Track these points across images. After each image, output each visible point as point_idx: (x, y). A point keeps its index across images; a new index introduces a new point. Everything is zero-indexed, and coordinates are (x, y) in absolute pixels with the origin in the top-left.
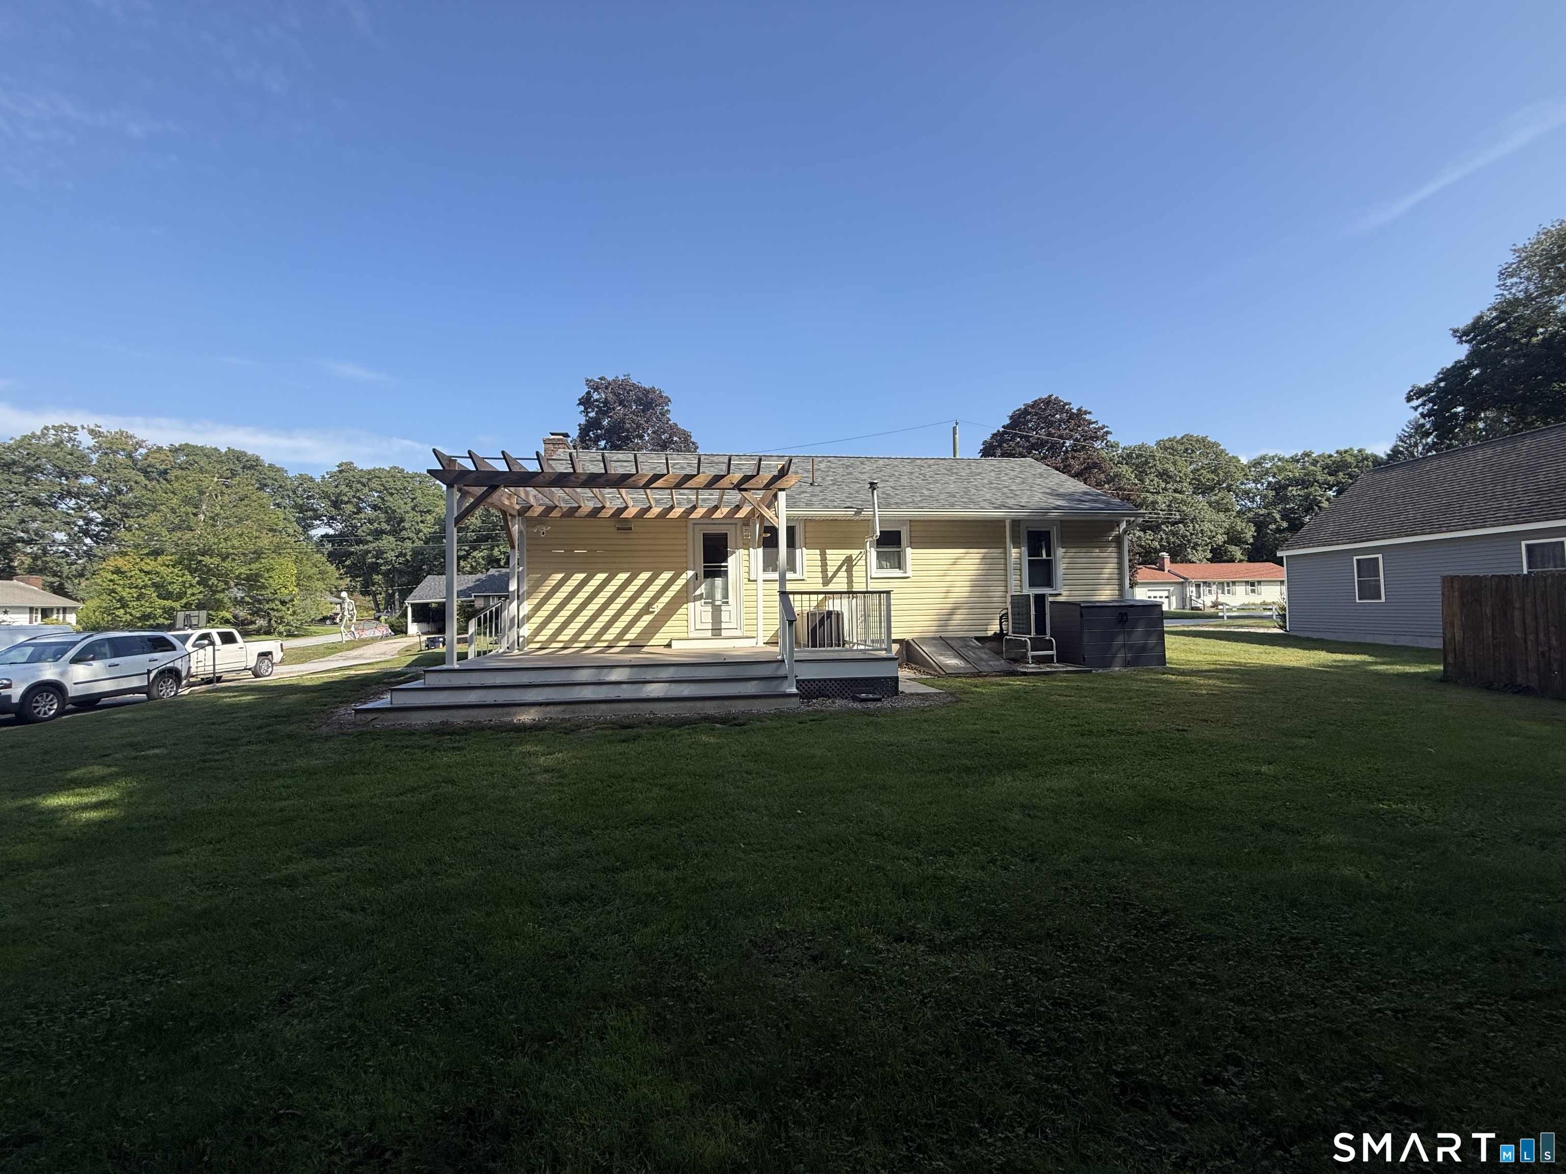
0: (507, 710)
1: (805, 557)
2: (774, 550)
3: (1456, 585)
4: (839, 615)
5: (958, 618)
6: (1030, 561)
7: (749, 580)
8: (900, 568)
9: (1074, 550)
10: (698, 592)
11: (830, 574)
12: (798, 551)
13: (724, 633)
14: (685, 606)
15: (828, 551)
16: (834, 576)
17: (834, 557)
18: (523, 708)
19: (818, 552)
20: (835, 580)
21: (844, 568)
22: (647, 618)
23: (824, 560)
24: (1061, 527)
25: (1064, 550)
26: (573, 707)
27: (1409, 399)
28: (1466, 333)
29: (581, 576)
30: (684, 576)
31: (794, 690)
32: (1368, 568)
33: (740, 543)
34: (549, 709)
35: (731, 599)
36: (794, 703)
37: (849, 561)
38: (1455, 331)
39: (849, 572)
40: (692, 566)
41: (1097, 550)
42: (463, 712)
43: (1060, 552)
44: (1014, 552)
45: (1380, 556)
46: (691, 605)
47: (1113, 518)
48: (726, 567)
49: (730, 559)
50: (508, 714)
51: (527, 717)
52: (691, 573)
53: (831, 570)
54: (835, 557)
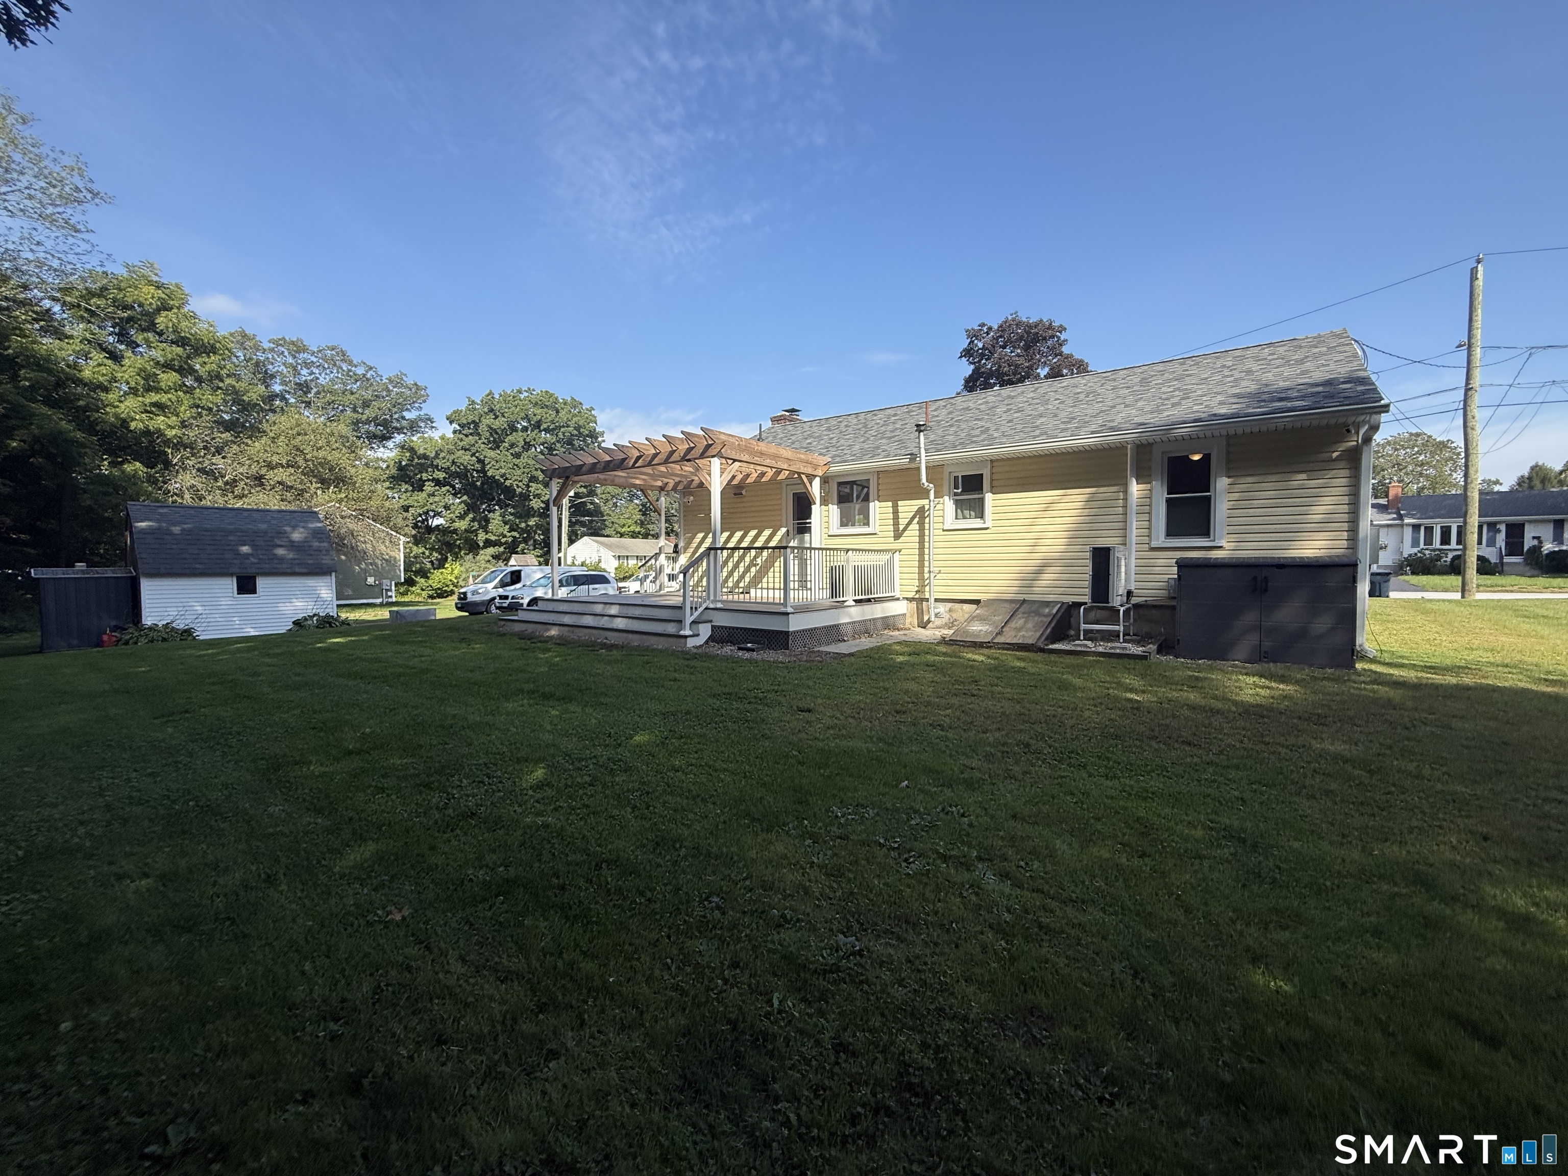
1: (878, 510)
5: (1048, 578)
6: (1168, 501)
7: (829, 535)
8: (983, 517)
9: (1250, 479)
12: (871, 505)
15: (900, 503)
16: (905, 529)
17: (906, 509)
19: (890, 504)
20: (906, 533)
22: (754, 570)
23: (896, 512)
24: (1228, 445)
25: (1230, 480)
33: (820, 503)
37: (921, 513)
39: (921, 524)
40: (785, 524)
41: (1304, 476)
43: (1221, 483)
44: (1136, 489)
47: (1342, 420)
48: (810, 523)
49: (814, 515)
52: (784, 530)
53: (903, 522)
54: (908, 508)
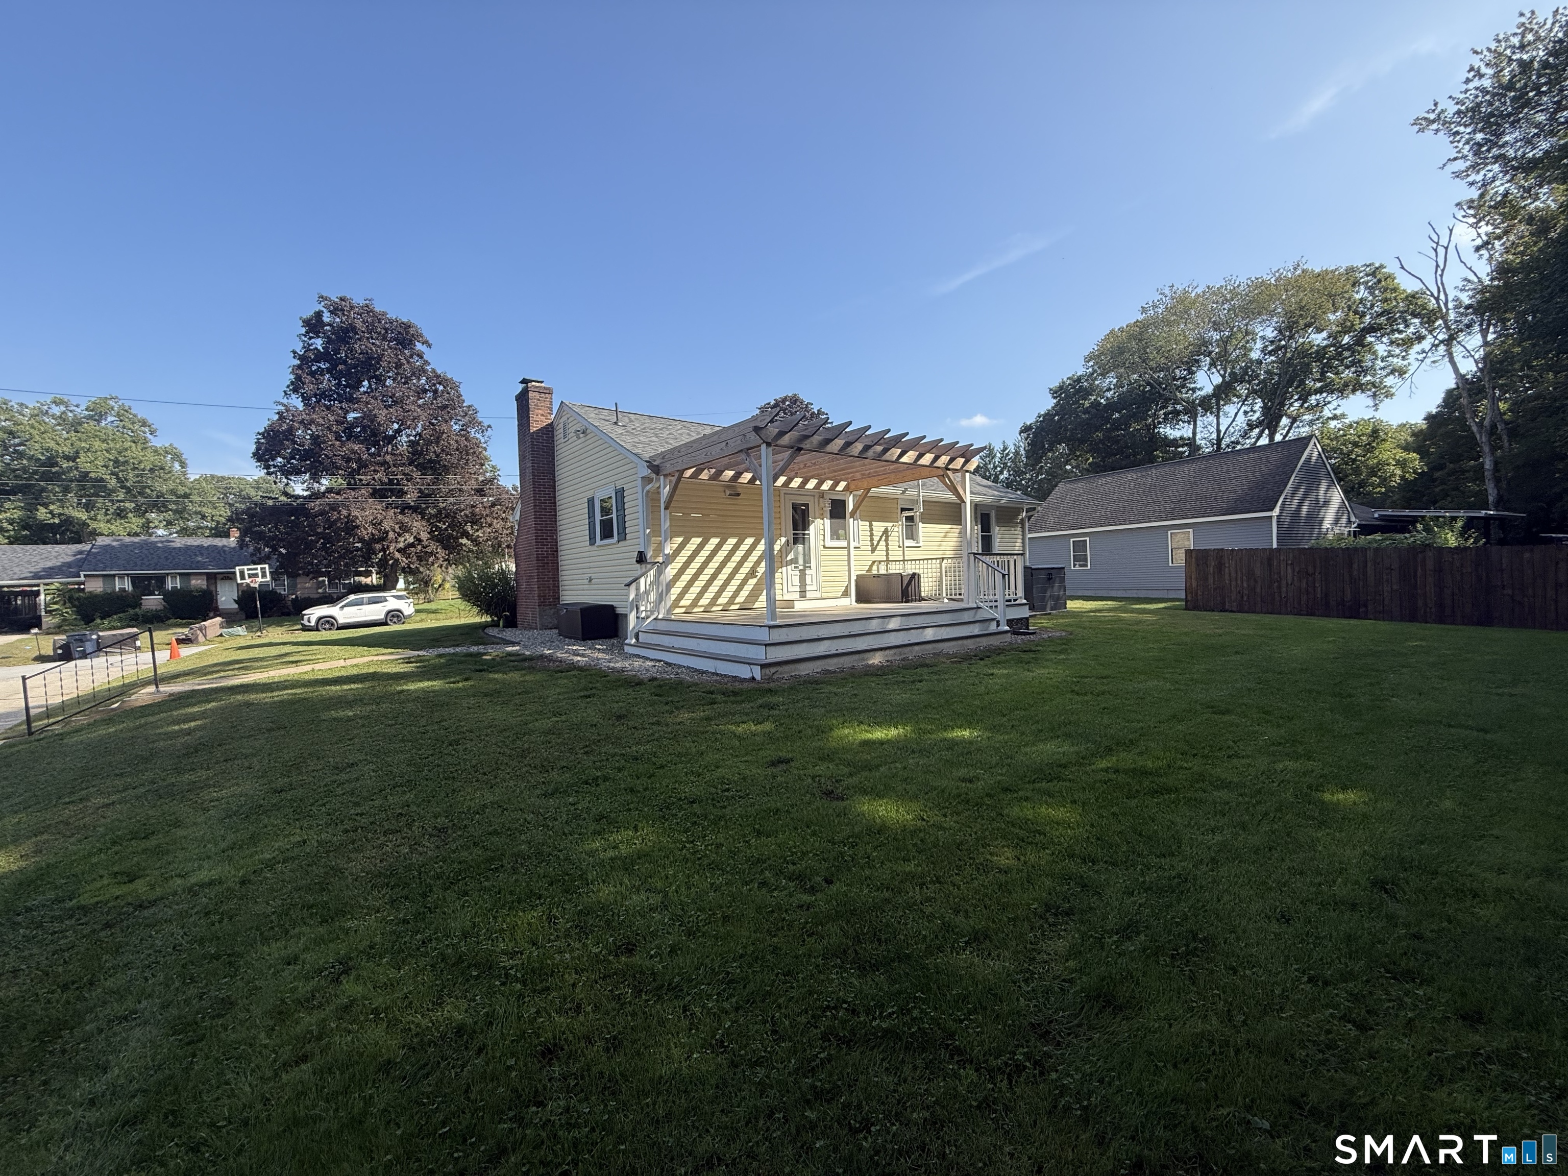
0: (862, 656)
1: (860, 528)
2: (841, 521)
3: (1194, 555)
4: (919, 575)
7: (825, 547)
8: (912, 539)
9: (1003, 529)
10: (789, 558)
11: (875, 543)
13: (809, 595)
14: (780, 570)
15: (874, 523)
16: (878, 544)
17: (878, 528)
18: (871, 653)
19: (867, 523)
20: (878, 548)
21: (884, 538)
22: (752, 582)
23: (871, 531)
25: (998, 528)
26: (900, 650)
27: (1021, 432)
28: (1056, 392)
29: (698, 540)
30: (778, 542)
31: (1007, 628)
32: (1080, 546)
33: (817, 515)
34: (887, 652)
35: (813, 564)
36: (1008, 638)
37: (886, 531)
38: (1051, 390)
39: (887, 541)
40: (783, 533)
42: (835, 660)
45: (1087, 539)
46: (784, 569)
48: (809, 534)
49: (812, 527)
50: (863, 660)
51: (876, 660)
52: (783, 540)
53: (876, 540)
